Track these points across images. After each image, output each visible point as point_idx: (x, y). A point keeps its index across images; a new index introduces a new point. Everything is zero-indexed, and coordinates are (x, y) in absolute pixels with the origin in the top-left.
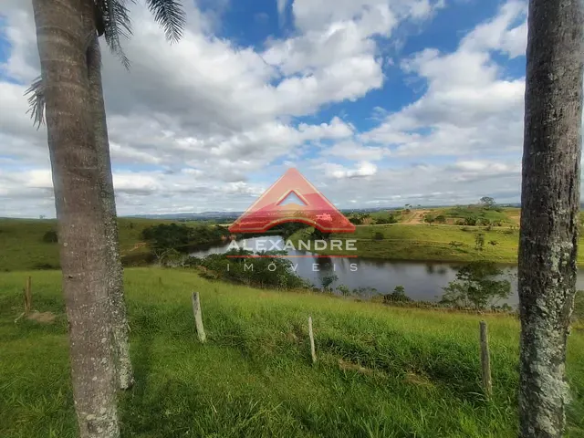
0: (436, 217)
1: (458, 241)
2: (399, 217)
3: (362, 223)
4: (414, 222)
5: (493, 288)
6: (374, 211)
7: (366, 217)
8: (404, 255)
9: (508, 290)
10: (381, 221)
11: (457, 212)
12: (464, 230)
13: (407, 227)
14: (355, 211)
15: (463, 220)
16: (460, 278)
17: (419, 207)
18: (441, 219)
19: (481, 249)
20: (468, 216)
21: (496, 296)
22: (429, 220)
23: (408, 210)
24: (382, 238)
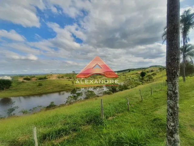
0: (61, 77)
1: (68, 84)
2: (48, 77)
3: (31, 80)
4: (54, 79)
5: (79, 94)
6: (36, 75)
7: (33, 77)
8: (51, 91)
9: (82, 94)
10: (40, 79)
11: (67, 75)
12: (69, 80)
13: (51, 80)
14: (27, 75)
15: (68, 77)
16: (71, 94)
17: (55, 74)
18: (62, 77)
19: (73, 85)
20: (70, 76)
21: (80, 96)
22: (59, 78)
23: (51, 75)
24: (41, 85)
